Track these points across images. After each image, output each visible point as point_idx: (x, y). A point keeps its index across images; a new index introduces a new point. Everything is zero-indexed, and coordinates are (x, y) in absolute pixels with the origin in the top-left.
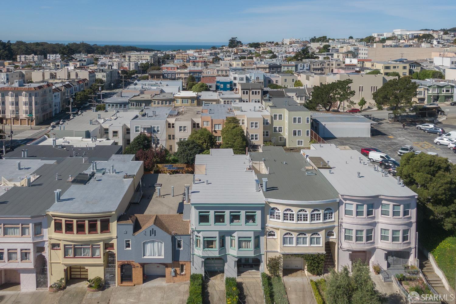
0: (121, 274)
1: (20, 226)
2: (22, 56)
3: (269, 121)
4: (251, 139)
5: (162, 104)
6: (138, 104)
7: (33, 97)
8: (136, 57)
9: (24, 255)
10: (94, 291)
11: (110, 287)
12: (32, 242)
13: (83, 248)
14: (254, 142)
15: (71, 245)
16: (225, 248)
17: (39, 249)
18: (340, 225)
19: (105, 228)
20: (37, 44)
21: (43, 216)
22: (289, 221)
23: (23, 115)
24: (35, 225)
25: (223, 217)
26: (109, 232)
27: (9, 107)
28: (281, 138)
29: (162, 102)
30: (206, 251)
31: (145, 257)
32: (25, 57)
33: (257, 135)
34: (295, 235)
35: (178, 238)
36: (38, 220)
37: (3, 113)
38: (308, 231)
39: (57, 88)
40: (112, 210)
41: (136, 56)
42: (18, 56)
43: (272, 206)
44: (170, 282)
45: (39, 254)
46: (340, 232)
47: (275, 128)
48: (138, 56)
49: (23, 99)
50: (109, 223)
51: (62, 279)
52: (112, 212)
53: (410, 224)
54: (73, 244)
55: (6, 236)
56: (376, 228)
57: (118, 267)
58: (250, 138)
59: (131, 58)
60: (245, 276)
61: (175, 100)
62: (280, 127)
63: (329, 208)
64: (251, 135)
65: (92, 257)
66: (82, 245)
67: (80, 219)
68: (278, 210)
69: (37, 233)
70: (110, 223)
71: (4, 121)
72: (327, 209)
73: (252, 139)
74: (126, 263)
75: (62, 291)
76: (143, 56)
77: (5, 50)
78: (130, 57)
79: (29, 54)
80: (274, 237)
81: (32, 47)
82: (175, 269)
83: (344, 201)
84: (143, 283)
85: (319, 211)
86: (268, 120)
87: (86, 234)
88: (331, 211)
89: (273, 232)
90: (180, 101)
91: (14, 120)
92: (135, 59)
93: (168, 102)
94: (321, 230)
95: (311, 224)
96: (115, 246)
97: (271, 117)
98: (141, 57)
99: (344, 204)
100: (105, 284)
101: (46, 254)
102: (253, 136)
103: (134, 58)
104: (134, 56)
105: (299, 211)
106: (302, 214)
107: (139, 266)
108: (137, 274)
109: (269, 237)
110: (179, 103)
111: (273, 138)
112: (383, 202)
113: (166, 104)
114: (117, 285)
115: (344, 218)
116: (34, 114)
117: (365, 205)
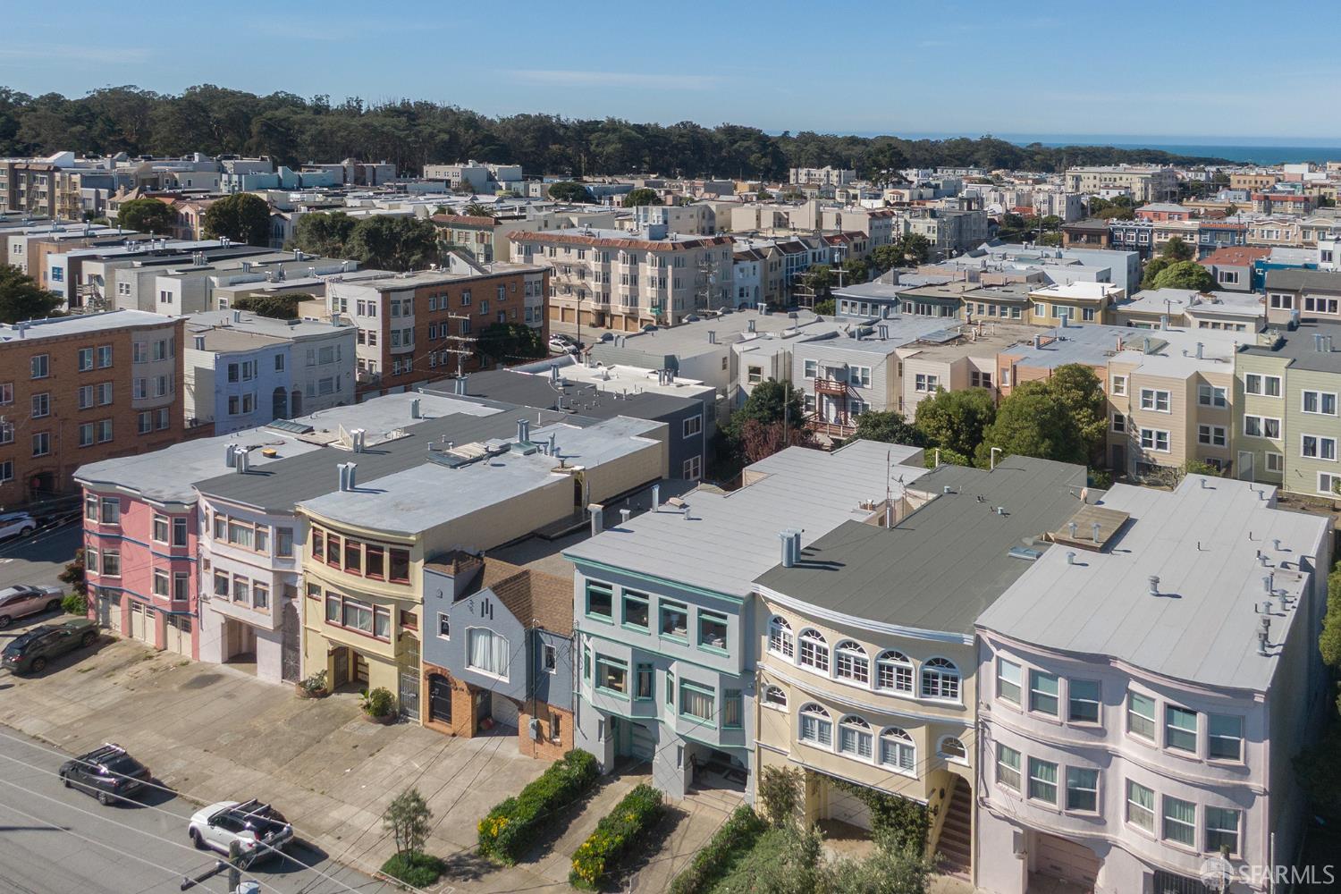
0: (430, 698)
1: (253, 527)
2: (800, 171)
3: (1225, 395)
4: (1144, 445)
5: (992, 312)
6: (923, 307)
7: (670, 267)
8: (1097, 182)
9: (261, 595)
10: (368, 720)
11: (407, 721)
12: (270, 567)
13: (361, 609)
14: (1152, 455)
15: (338, 596)
16: (653, 700)
17: (288, 590)
18: (982, 726)
19: (400, 572)
20: (853, 141)
21: (291, 514)
22: (813, 669)
23: (646, 311)
24: (278, 533)
25: (644, 609)
26: (408, 585)
27: (617, 288)
28: (1272, 458)
29: (990, 307)
30: (603, 693)
31: (471, 669)
32: (808, 174)
33: (1165, 434)
34: (834, 717)
35: (547, 641)
36: (286, 522)
37: (604, 301)
38: (879, 718)
39: (758, 251)
40: (410, 531)
41: (1098, 176)
42: (792, 171)
43: (776, 611)
44: (528, 754)
45: (287, 601)
46: (983, 750)
47: (1252, 423)
48: (1105, 176)
49: (648, 270)
50: (407, 562)
51: (325, 673)
52: (409, 535)
53: (1244, 797)
54: (342, 594)
55: (232, 543)
56: (1109, 771)
57: (425, 678)
58: (1140, 440)
59: (1081, 184)
60: (708, 799)
61: (1033, 306)
62: (1272, 421)
63: (944, 661)
64: (1144, 431)
65: (375, 637)
66: (359, 603)
67: (354, 539)
68: (788, 627)
69: (283, 551)
70: (411, 563)
71: (608, 320)
72: (937, 661)
73: (1149, 444)
74: (439, 672)
75: (316, 699)
76: (1121, 179)
77: (764, 156)
78: (1078, 179)
79: (820, 166)
80: (782, 708)
81: (837, 149)
82: (538, 722)
83: (993, 649)
84: (474, 736)
85: (905, 660)
86: (1223, 390)
87: (384, 581)
88: (950, 672)
89: (779, 690)
90: (1045, 308)
91: (629, 320)
92: (1095, 186)
93: (1009, 310)
94: (916, 723)
95: (876, 694)
96: (420, 625)
97: (1237, 381)
98: (1115, 180)
99: (994, 659)
100: (401, 712)
101: (298, 603)
102: (1151, 437)
103: (1091, 182)
104: (1091, 176)
105: (844, 645)
106: (850, 656)
107: (465, 688)
108: (462, 706)
109: (769, 704)
110: (1043, 314)
111: (1242, 455)
112: (1133, 686)
113: (1002, 314)
114: (421, 721)
115: (993, 704)
116: (669, 310)
117: (1059, 679)
